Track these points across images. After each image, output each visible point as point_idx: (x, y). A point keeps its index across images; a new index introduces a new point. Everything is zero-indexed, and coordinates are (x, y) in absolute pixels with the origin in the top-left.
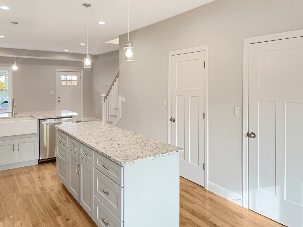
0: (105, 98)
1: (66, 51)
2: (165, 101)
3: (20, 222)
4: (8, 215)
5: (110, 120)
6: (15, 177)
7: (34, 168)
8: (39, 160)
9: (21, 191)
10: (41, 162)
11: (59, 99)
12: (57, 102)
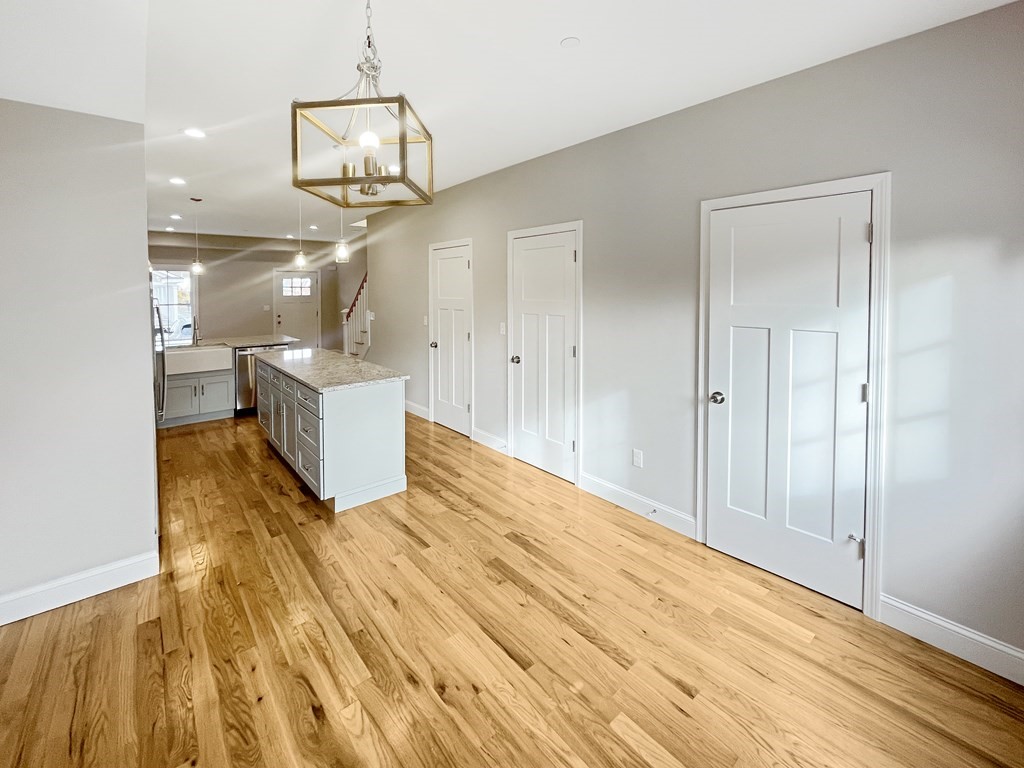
0: (348, 315)
1: (290, 237)
2: (426, 317)
3: (199, 481)
4: (183, 475)
5: (354, 351)
6: (198, 436)
7: (227, 421)
8: (235, 409)
9: (204, 448)
10: (239, 415)
11: (279, 319)
12: (275, 323)
